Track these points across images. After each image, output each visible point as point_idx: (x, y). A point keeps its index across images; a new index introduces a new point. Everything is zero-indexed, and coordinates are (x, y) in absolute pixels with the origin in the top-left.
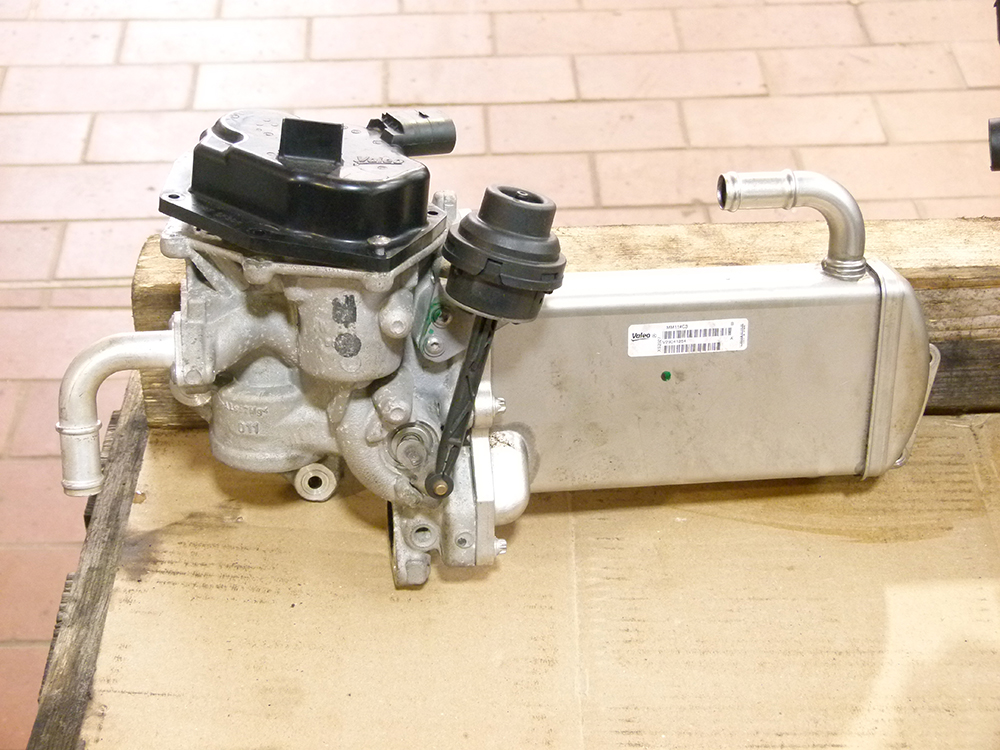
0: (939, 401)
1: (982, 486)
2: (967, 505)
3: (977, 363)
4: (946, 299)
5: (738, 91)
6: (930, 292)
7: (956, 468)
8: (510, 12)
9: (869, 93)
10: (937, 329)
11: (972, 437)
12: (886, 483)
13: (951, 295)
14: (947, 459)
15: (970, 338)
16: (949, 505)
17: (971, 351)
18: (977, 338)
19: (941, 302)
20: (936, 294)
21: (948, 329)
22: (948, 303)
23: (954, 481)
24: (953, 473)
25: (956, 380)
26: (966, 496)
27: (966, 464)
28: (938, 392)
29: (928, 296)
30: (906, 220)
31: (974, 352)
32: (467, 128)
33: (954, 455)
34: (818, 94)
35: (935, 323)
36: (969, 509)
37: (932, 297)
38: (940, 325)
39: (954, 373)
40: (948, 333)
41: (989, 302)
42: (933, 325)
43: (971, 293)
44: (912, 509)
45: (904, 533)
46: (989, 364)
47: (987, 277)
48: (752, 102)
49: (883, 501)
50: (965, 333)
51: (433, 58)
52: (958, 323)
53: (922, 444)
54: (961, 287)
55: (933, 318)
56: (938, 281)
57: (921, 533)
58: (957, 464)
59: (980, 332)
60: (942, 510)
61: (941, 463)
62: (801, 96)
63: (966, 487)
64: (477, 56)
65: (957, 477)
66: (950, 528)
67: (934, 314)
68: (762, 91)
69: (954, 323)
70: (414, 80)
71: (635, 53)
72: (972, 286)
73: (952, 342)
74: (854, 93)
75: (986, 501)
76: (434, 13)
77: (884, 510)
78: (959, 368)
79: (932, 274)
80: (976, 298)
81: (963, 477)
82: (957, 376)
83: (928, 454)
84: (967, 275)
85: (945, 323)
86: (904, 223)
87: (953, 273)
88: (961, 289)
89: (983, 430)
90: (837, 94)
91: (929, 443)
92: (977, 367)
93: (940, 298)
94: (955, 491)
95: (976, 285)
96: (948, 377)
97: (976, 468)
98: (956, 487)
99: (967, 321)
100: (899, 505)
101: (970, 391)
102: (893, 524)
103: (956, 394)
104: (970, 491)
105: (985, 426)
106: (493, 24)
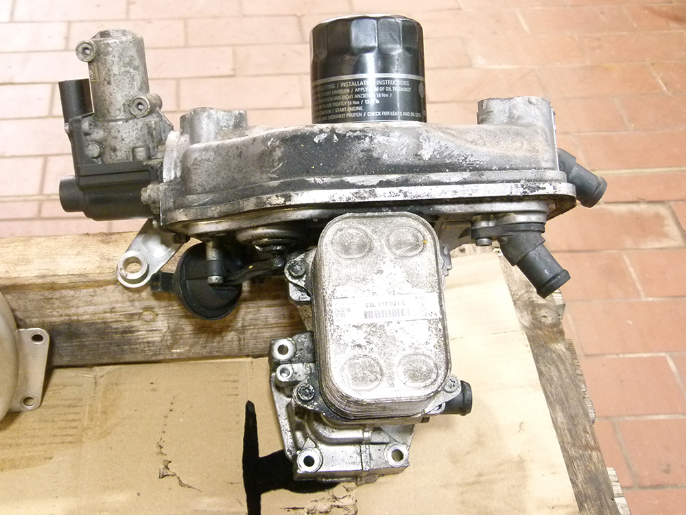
0: (68, 361)
1: (86, 423)
2: (70, 439)
3: (88, 337)
4: (55, 297)
5: (216, 73)
6: (42, 292)
7: (72, 410)
8: (81, 21)
9: (297, 74)
10: (53, 316)
11: (93, 385)
12: (20, 424)
13: (58, 294)
14: (69, 402)
15: (78, 321)
16: (58, 440)
17: (82, 329)
18: (83, 321)
19: (51, 299)
20: (47, 294)
21: (61, 316)
22: (57, 299)
23: (68, 420)
24: (70, 413)
25: (76, 348)
26: (71, 432)
27: (81, 406)
28: (66, 355)
29: (41, 295)
30: (45, 236)
31: (84, 329)
32: (39, 99)
33: (75, 399)
34: (266, 75)
35: (51, 312)
36: (69, 442)
37: (44, 295)
38: (55, 313)
39: (74, 344)
40: (62, 319)
41: (85, 299)
42: (49, 314)
43: (71, 293)
44: (30, 444)
45: (17, 463)
46: (97, 337)
47: (80, 282)
48: (223, 81)
49: (13, 438)
50: (75, 318)
51: (25, 52)
52: (68, 312)
53: (57, 391)
54: (63, 288)
55: (49, 309)
56: (45, 286)
57: (30, 462)
58: (75, 406)
59: (85, 317)
60: (51, 443)
61: (64, 406)
62: (255, 76)
63: (74, 424)
64: (54, 51)
65: (71, 417)
66: (51, 458)
67: (49, 306)
68: (232, 73)
69: (65, 312)
70: (10, 67)
71: (156, 48)
72: (71, 288)
73: (67, 324)
74: (288, 74)
75: (84, 435)
76: (32, 22)
77: (11, 445)
78: (76, 340)
79: (40, 281)
80: (76, 296)
81: (75, 417)
82: (76, 345)
83: (58, 399)
84: (65, 281)
85: (58, 312)
86: (43, 239)
87: (55, 279)
88: (63, 290)
89: (103, 379)
90: (278, 75)
91: (62, 391)
92: (90, 339)
93: (50, 296)
94: (65, 428)
95: (74, 287)
96: (70, 346)
97: (87, 408)
98: (69, 425)
99: (73, 311)
100: (21, 441)
101: (88, 354)
102: (12, 456)
103: (79, 357)
104: (76, 428)
105: (105, 376)
106: (69, 29)
